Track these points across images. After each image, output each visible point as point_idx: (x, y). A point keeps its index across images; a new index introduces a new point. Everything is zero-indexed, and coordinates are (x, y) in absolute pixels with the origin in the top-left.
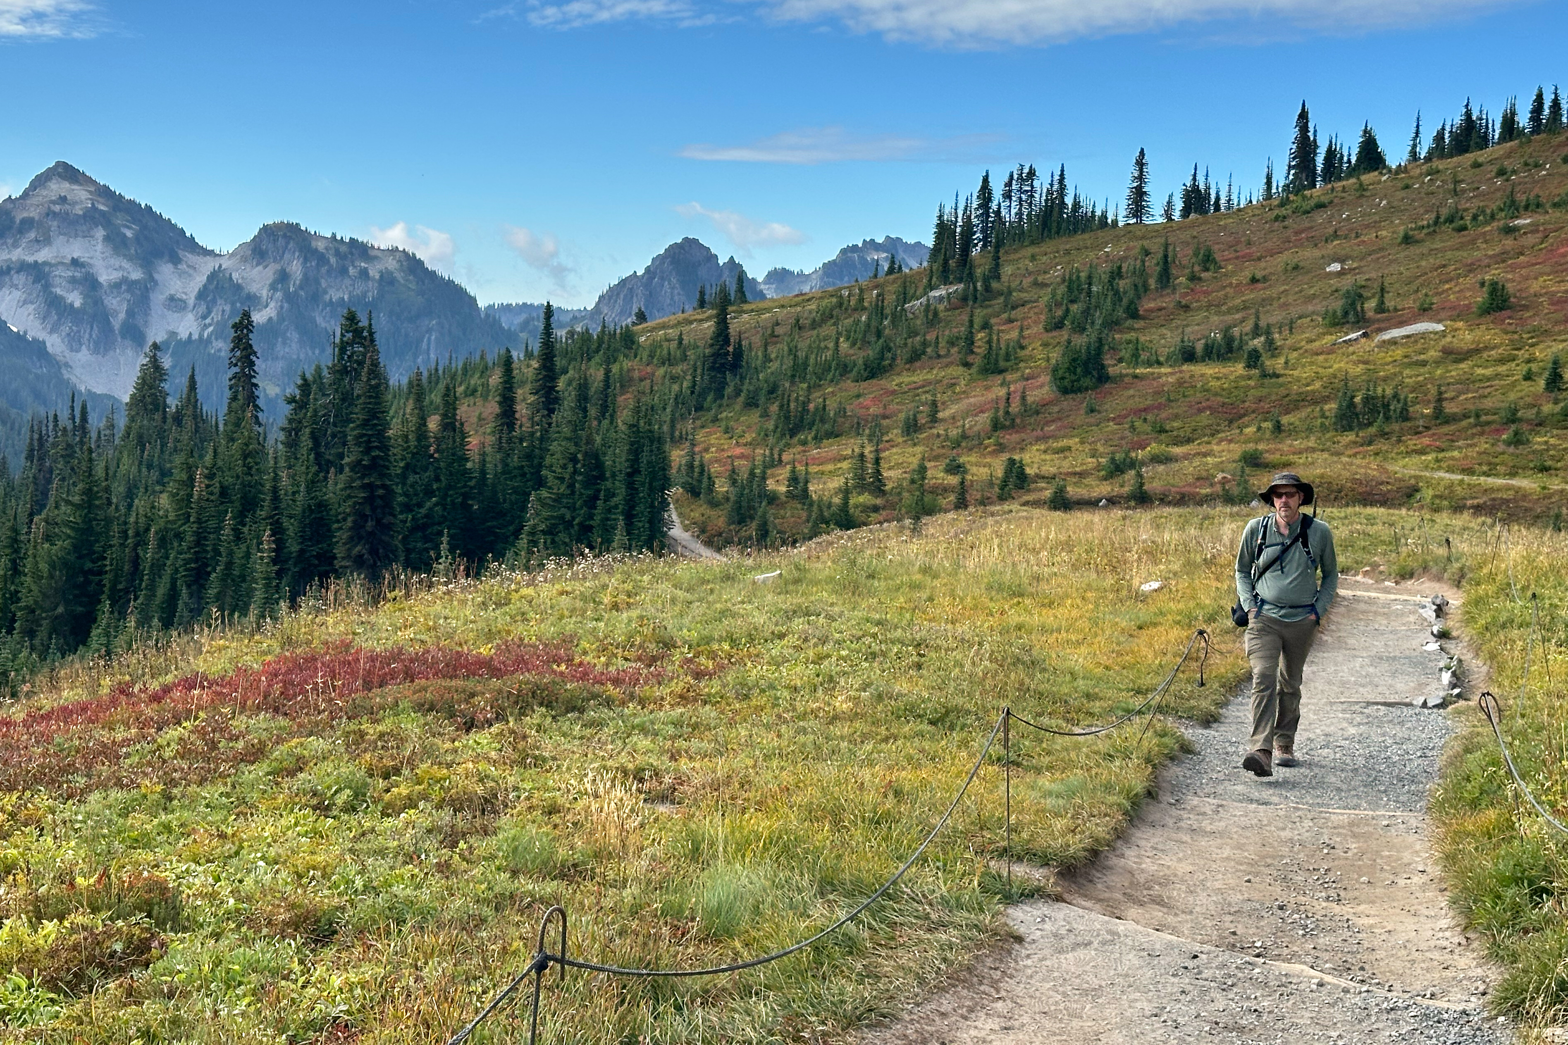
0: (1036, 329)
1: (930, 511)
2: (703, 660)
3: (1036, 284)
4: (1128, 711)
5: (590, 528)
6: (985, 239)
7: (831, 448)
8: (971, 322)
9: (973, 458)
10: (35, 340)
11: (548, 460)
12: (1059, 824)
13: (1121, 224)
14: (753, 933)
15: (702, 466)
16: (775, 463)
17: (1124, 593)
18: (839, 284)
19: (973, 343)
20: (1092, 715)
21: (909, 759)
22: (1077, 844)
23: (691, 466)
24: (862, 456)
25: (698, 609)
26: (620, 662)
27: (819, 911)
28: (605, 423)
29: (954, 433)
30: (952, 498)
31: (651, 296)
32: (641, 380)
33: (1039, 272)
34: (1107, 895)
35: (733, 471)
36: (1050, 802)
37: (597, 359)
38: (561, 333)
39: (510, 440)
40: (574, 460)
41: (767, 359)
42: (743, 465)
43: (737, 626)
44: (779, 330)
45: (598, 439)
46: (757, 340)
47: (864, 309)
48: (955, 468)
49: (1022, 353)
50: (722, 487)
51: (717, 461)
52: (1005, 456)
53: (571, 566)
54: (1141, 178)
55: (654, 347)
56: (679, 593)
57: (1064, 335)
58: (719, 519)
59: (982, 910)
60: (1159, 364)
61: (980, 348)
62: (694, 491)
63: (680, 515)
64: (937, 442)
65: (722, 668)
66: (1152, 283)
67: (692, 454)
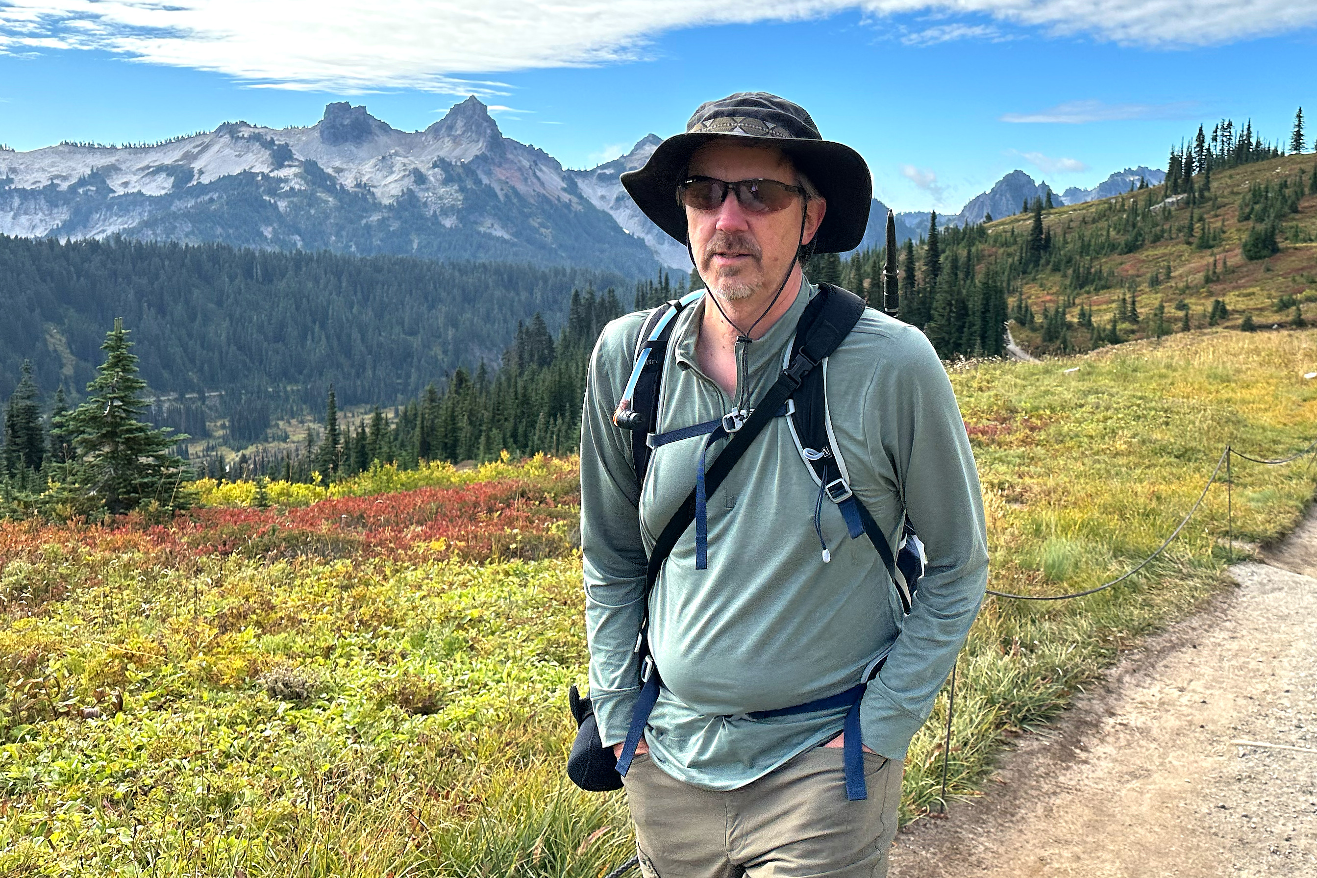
0: (1232, 221)
1: (1168, 332)
2: (1034, 420)
3: (1232, 193)
4: (1300, 451)
5: (960, 345)
6: (1200, 166)
7: (1105, 295)
8: (1192, 217)
9: (1193, 300)
10: (639, 238)
11: (935, 305)
12: (1260, 518)
13: (1286, 155)
14: (1075, 579)
15: (1027, 307)
16: (1071, 304)
17: (1293, 380)
18: (1109, 196)
19: (1193, 230)
20: (1276, 453)
21: (1164, 478)
22: (1272, 530)
23: (1020, 307)
24: (1124, 300)
25: (1030, 390)
26: (985, 421)
27: (1114, 566)
28: (968, 282)
29: (1181, 285)
30: (1180, 324)
31: (995, 206)
32: (990, 256)
33: (1235, 186)
34: (1291, 560)
35: (1046, 310)
36: (1253, 505)
37: (963, 244)
38: (941, 229)
39: (912, 293)
40: (950, 305)
41: (1066, 242)
42: (1051, 307)
43: (1056, 400)
44: (1072, 225)
45: (964, 292)
46: (1059, 231)
47: (1125, 210)
48: (1182, 307)
49: (1224, 236)
50: (1039, 319)
51: (1036, 304)
52: (1213, 299)
53: (952, 366)
54: (1299, 126)
55: (997, 236)
56: (1018, 381)
57: (1251, 224)
58: (1038, 338)
59: (1214, 568)
60: (1311, 240)
61: (1197, 232)
62: (1022, 322)
63: (1014, 337)
64: (1171, 291)
65: (1046, 424)
66: (1307, 191)
67: (1021, 300)
